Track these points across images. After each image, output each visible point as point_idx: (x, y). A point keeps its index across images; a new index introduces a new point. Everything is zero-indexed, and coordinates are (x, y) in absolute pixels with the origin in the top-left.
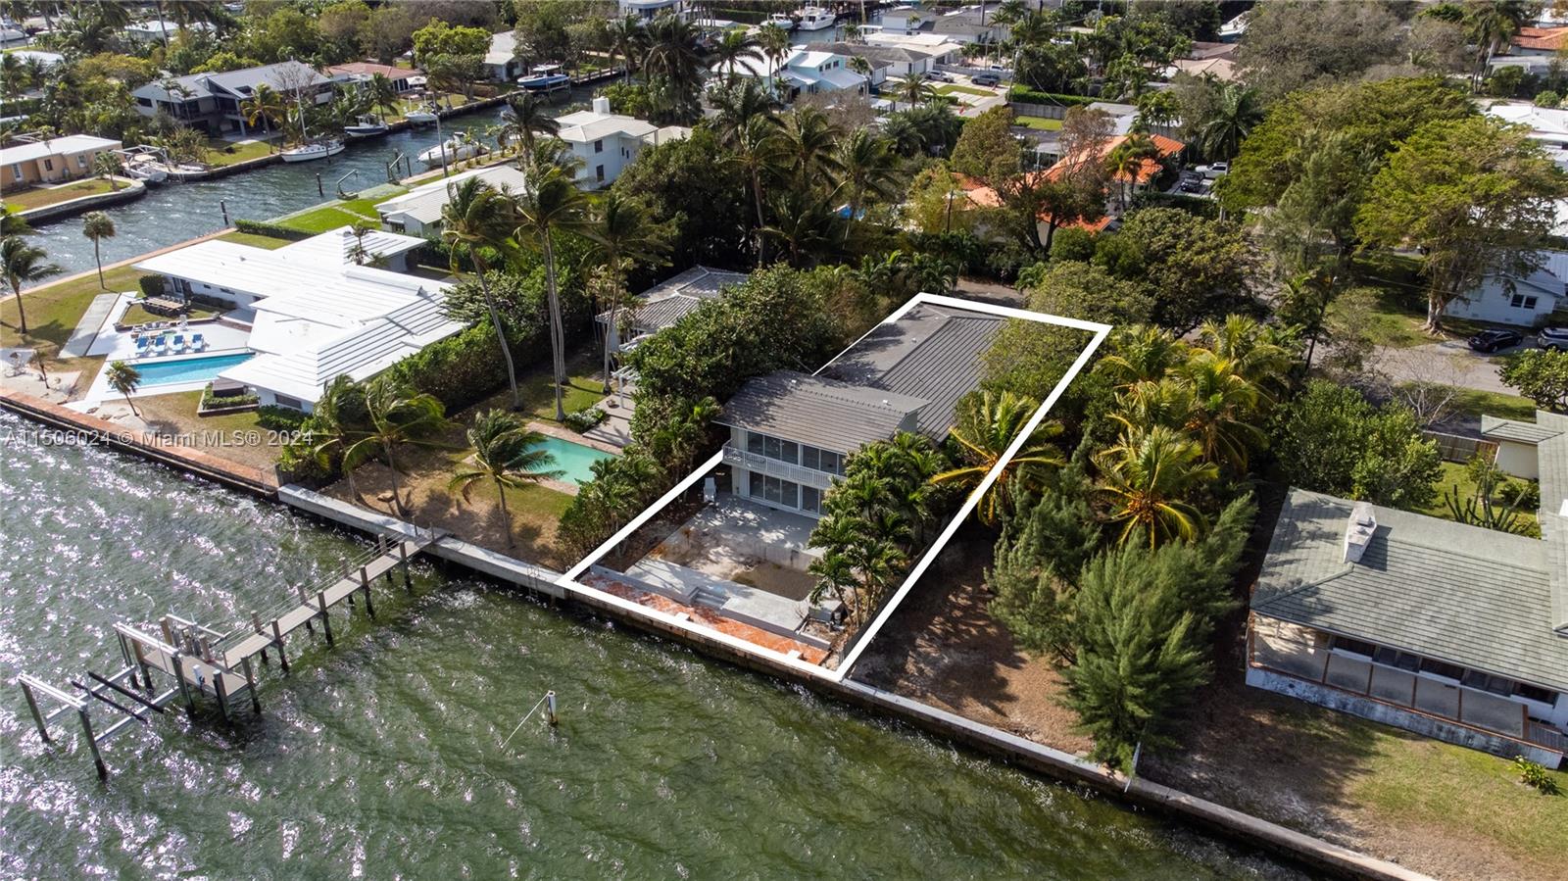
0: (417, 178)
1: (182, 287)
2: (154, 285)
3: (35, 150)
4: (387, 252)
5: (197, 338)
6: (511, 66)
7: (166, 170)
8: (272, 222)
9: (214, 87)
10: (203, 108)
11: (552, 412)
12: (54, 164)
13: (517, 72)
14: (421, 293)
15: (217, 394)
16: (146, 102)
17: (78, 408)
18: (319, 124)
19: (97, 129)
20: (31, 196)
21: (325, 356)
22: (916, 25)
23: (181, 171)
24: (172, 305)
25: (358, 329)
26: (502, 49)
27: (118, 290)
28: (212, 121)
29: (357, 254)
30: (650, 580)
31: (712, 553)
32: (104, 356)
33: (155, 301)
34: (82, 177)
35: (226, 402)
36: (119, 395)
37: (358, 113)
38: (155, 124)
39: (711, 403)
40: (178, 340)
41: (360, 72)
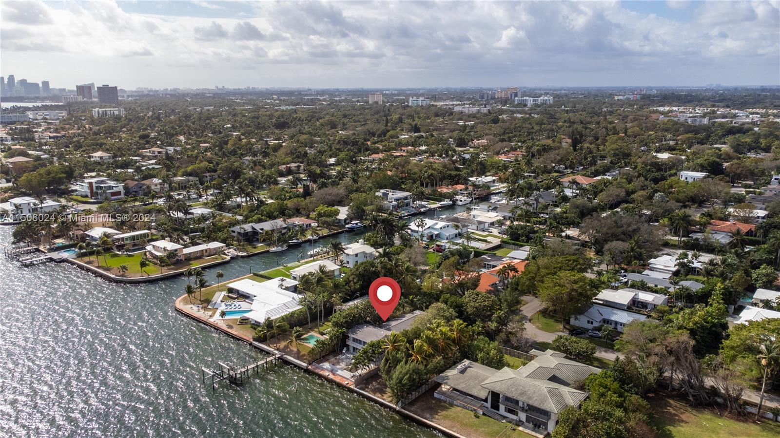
0: (306, 260)
1: (237, 292)
2: (231, 290)
3: (203, 247)
4: (289, 286)
5: (239, 305)
6: (345, 220)
7: (236, 254)
8: (262, 273)
9: (253, 228)
10: (249, 234)
11: (316, 330)
12: (208, 251)
13: (347, 221)
14: (293, 298)
15: (242, 320)
16: (234, 232)
17: (211, 320)
18: (282, 240)
19: (220, 240)
20: (201, 260)
21: (267, 312)
22: (490, 208)
23: (241, 254)
24: (235, 296)
25: (277, 306)
26: (343, 213)
27: (221, 291)
28: (251, 238)
29: (281, 286)
30: (325, 367)
31: (341, 364)
32: (217, 308)
33: (230, 295)
34: (214, 255)
35: (244, 321)
36: (221, 318)
37: (293, 237)
38: (235, 239)
39: (344, 330)
40: (235, 305)
41: (297, 221)
